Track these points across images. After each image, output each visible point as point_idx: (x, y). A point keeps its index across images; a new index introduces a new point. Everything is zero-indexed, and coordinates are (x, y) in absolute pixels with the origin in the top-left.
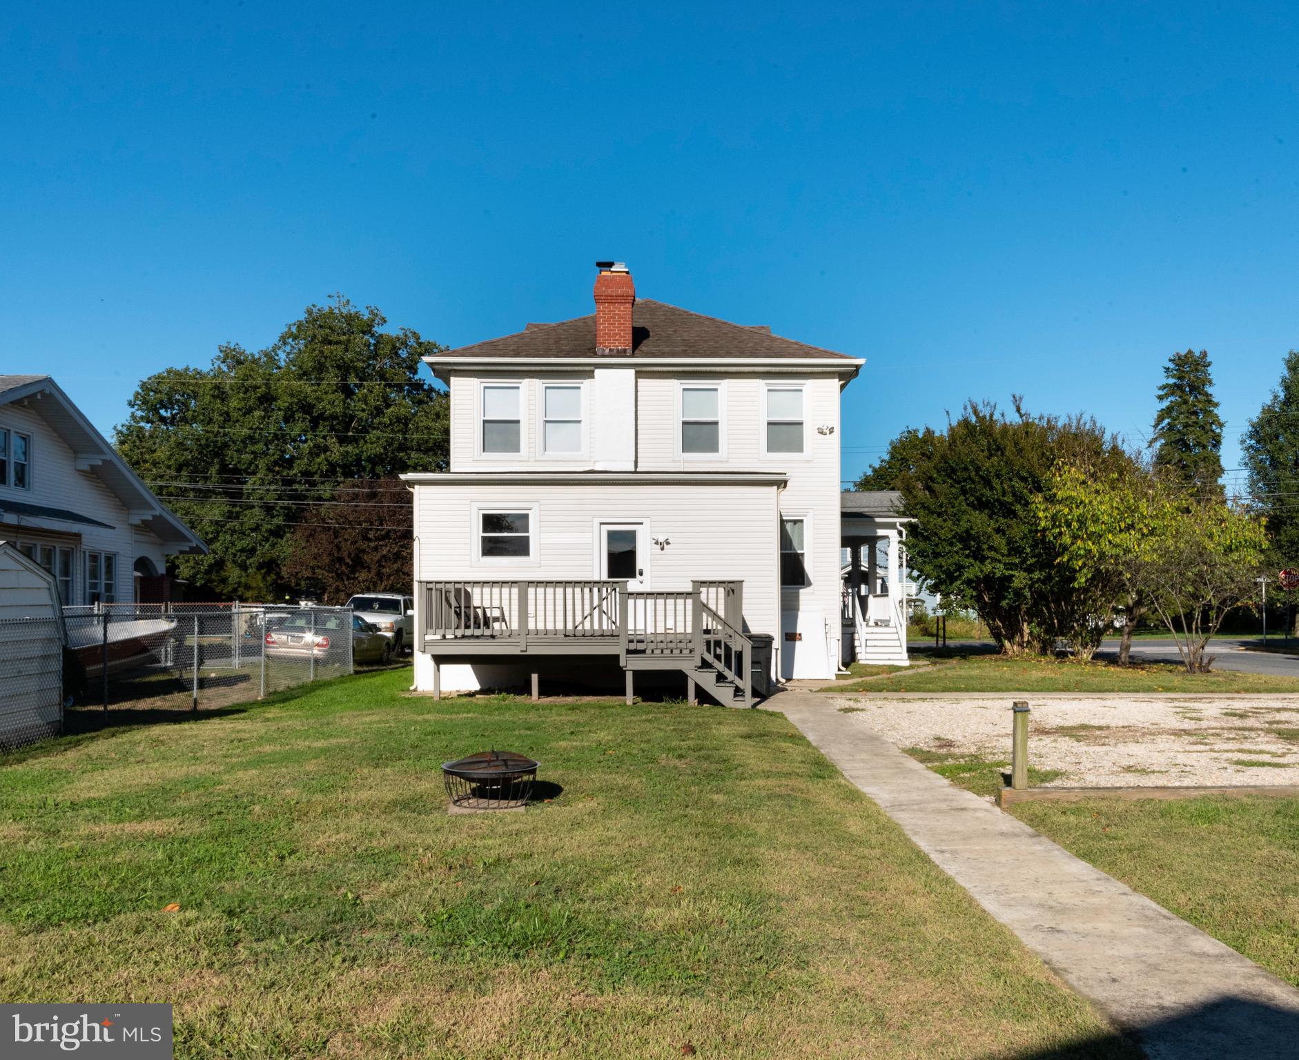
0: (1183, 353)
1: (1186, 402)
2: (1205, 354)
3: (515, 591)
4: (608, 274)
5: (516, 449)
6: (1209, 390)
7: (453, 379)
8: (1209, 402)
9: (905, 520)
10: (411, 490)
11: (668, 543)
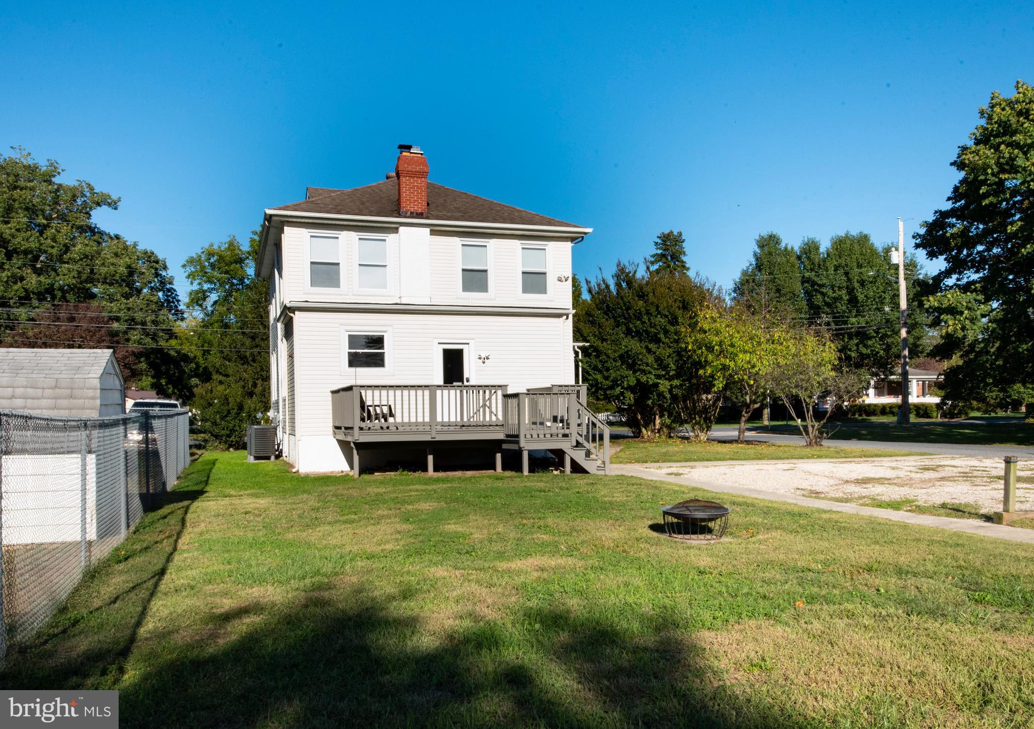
0: (666, 232)
1: (669, 266)
2: (680, 234)
3: (427, 393)
4: (408, 154)
5: (337, 285)
6: (684, 258)
7: (286, 228)
8: (684, 266)
9: (581, 344)
10: (292, 315)
11: (488, 358)
